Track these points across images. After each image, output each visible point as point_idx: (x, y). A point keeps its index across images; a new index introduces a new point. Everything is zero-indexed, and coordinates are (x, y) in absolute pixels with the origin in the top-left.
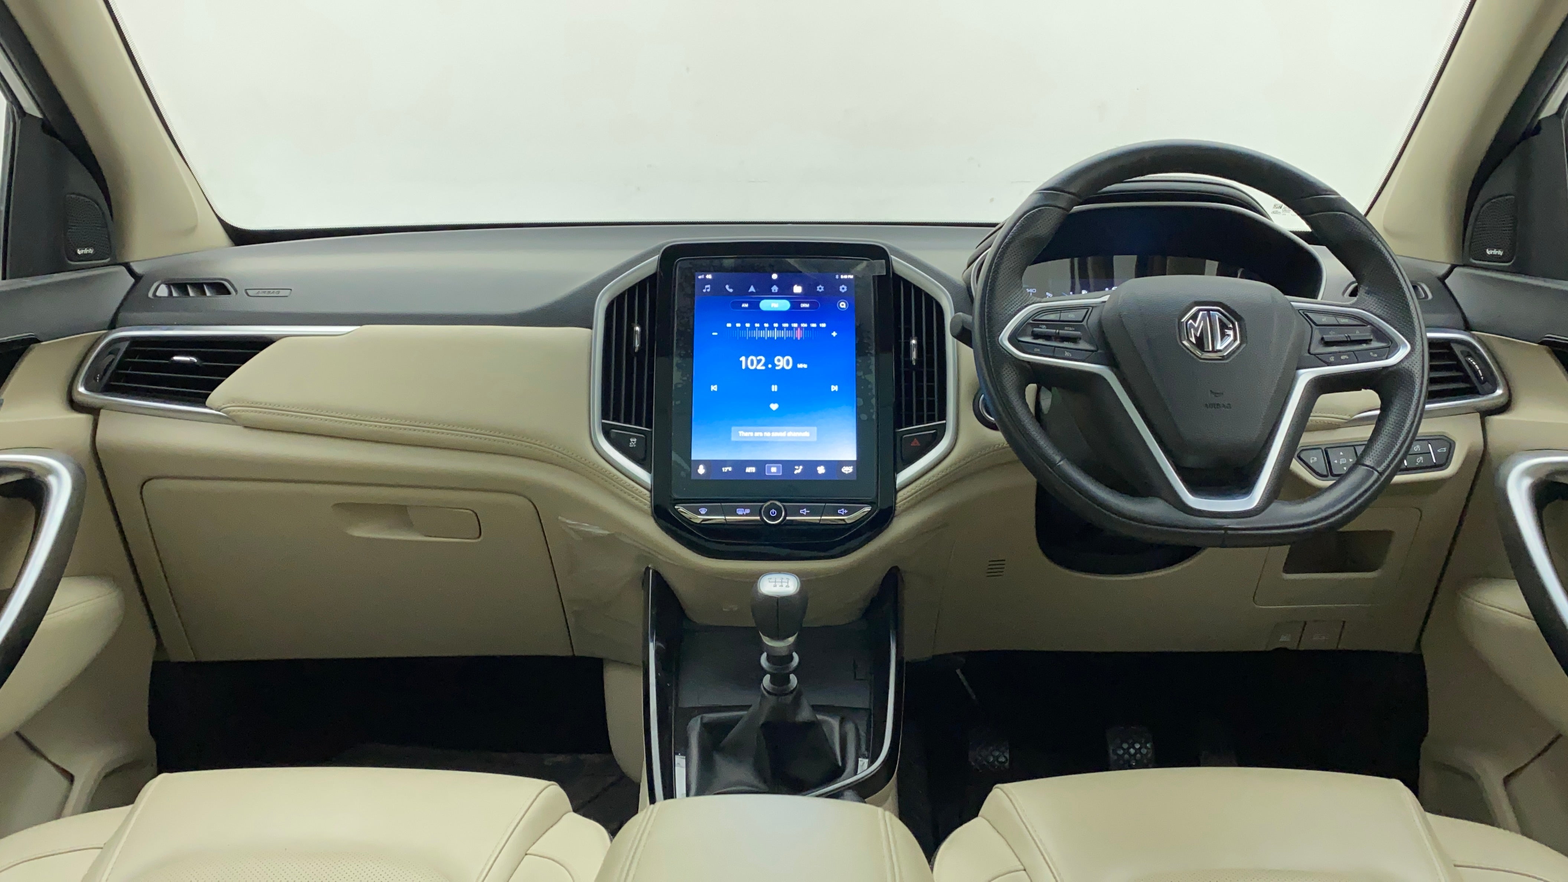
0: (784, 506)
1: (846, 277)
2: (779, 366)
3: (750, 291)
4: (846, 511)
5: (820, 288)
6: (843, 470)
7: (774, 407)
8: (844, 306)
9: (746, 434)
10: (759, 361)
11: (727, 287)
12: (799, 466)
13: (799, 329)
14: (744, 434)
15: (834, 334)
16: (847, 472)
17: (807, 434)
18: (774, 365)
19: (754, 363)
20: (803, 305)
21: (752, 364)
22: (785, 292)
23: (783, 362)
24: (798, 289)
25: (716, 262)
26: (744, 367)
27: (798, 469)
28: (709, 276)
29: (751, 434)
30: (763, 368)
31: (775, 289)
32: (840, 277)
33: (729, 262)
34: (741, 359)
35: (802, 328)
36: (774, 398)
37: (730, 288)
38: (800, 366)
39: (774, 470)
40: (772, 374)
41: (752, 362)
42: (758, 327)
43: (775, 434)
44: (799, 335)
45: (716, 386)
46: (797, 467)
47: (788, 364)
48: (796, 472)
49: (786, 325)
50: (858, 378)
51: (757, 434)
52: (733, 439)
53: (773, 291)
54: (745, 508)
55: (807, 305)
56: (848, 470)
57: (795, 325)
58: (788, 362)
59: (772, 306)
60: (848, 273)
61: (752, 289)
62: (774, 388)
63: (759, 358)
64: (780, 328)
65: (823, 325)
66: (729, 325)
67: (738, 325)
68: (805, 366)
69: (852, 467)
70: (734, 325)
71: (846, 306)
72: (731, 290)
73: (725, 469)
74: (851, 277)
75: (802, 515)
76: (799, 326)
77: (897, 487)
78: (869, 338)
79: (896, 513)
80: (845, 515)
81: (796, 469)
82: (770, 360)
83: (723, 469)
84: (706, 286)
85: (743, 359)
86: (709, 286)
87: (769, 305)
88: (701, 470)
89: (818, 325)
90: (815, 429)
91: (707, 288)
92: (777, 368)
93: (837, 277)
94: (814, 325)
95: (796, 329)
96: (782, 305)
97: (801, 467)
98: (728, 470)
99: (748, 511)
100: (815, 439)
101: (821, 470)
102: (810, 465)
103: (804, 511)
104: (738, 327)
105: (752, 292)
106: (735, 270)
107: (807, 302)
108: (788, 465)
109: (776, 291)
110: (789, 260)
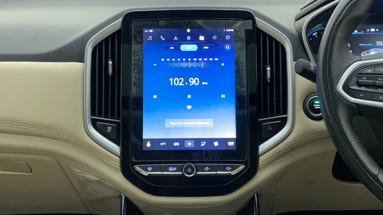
0: (196, 166)
1: (229, 30)
2: (191, 83)
3: (174, 39)
4: (230, 169)
5: (215, 37)
6: (228, 144)
7: (189, 107)
8: (228, 48)
9: (174, 124)
10: (180, 81)
11: (161, 37)
12: (204, 142)
13: (203, 62)
14: (172, 123)
15: (223, 64)
16: (231, 145)
17: (208, 123)
18: (189, 83)
19: (177, 82)
20: (205, 48)
21: (176, 83)
22: (196, 40)
23: (194, 81)
24: (202, 38)
25: (155, 23)
26: (172, 84)
27: (203, 143)
28: (151, 31)
29: (177, 123)
30: (183, 85)
31: (189, 38)
32: (226, 30)
33: (161, 23)
34: (170, 80)
35: (204, 61)
36: (189, 102)
37: (163, 38)
38: (203, 83)
39: (189, 144)
40: (188, 89)
41: (176, 80)
42: (179, 61)
43: (190, 123)
44: (203, 65)
45: (156, 96)
46: (202, 142)
47: (197, 82)
48: (202, 145)
49: (195, 59)
50: (237, 90)
51: (179, 123)
52: (167, 126)
53: (188, 39)
54: (173, 167)
55: (207, 48)
56: (231, 144)
57: (200, 59)
58: (197, 80)
59: (187, 48)
60: (230, 28)
61: (176, 38)
62: (189, 96)
63: (180, 79)
64: (192, 61)
65: (217, 59)
66: (163, 60)
67: (168, 60)
68: (207, 83)
69: (233, 142)
70: (166, 60)
71: (230, 48)
72: (164, 39)
73: (162, 144)
74: (232, 30)
75: (206, 171)
76: (203, 60)
77: (259, 154)
78: (243, 67)
79: (259, 168)
80: (230, 171)
81: (202, 143)
82: (186, 80)
83: (161, 144)
84: (150, 37)
85: (171, 79)
86: (151, 37)
87: (185, 48)
88: (149, 145)
89: (214, 59)
90: (212, 120)
91: (150, 38)
92: (190, 85)
93: (224, 30)
94: (211, 59)
95: (201, 61)
96: (193, 48)
97: (205, 142)
98: (164, 144)
99: (175, 169)
100: (213, 126)
101: (216, 144)
102: (210, 141)
103: (207, 169)
104: (168, 61)
105: (176, 40)
106: (166, 27)
107: (207, 46)
108: (197, 141)
109: (190, 39)
110: (196, 21)
